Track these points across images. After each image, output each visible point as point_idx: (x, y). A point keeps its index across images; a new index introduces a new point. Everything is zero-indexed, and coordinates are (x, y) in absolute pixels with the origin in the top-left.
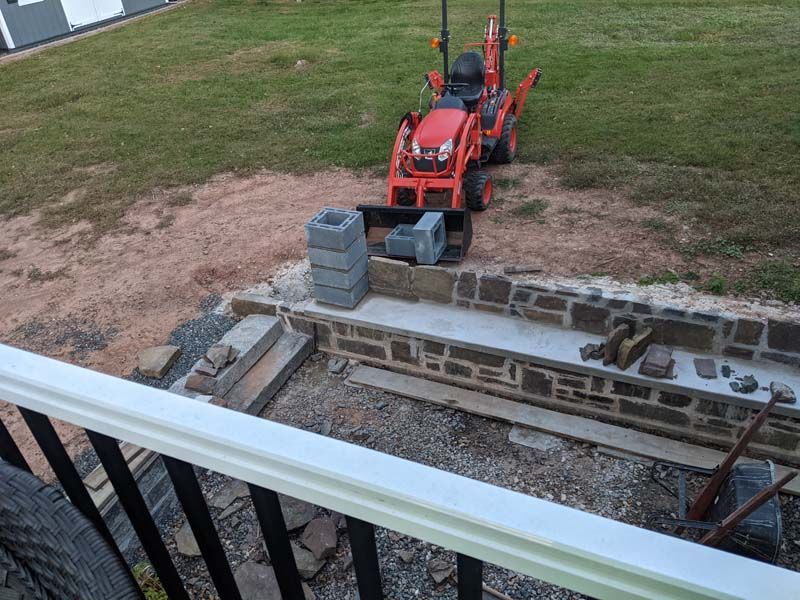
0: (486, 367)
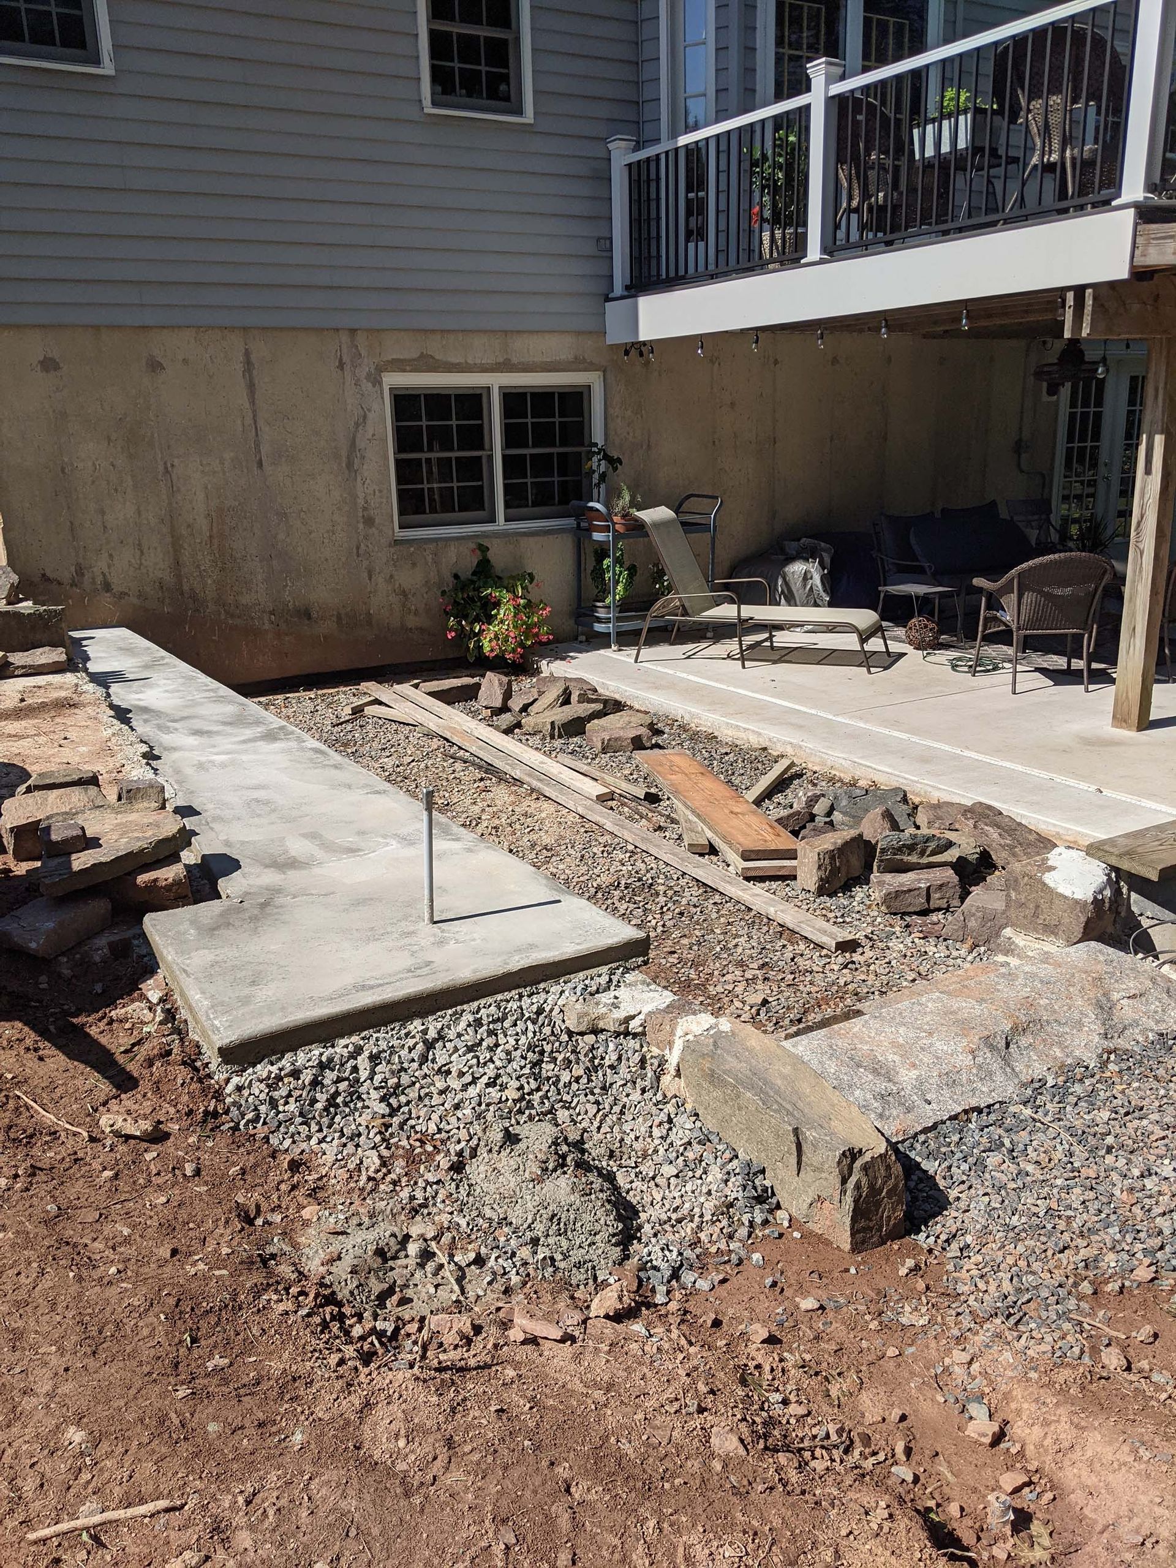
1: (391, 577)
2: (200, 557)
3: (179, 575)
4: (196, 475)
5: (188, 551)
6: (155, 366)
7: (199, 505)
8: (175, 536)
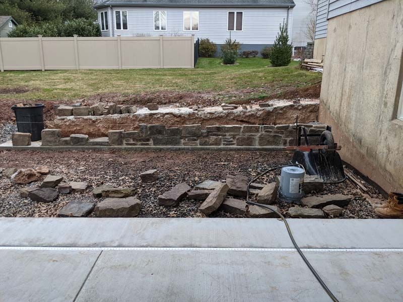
1: (386, 138)
2: (344, 104)
3: (340, 110)
4: (350, 71)
5: (343, 101)
6: (350, 27)
7: (348, 83)
8: (342, 95)
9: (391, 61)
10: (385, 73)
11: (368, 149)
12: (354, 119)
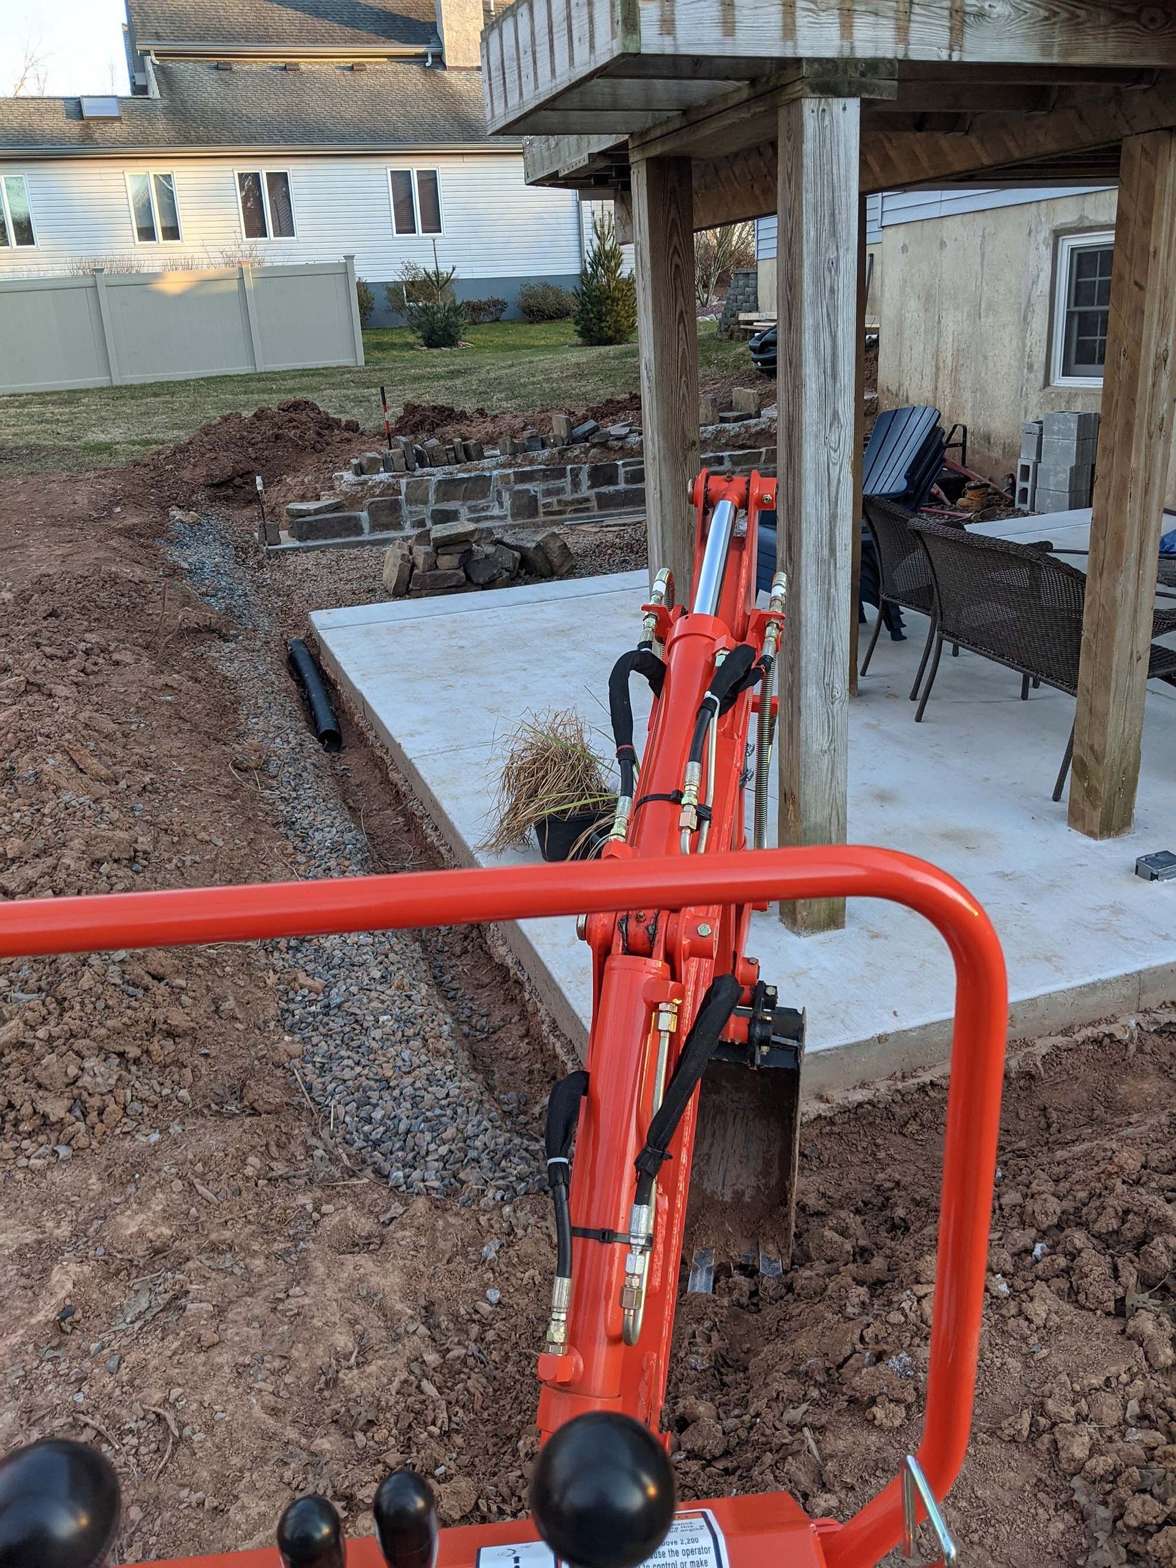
0: (474, 503)
2: (945, 385)
3: (935, 397)
4: (951, 324)
5: (940, 380)
6: (943, 245)
7: (949, 346)
8: (938, 368)
9: (1033, 301)
10: (1025, 319)
11: (1004, 448)
12: (970, 405)
